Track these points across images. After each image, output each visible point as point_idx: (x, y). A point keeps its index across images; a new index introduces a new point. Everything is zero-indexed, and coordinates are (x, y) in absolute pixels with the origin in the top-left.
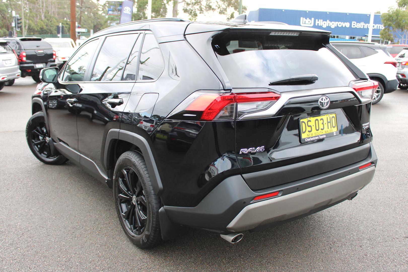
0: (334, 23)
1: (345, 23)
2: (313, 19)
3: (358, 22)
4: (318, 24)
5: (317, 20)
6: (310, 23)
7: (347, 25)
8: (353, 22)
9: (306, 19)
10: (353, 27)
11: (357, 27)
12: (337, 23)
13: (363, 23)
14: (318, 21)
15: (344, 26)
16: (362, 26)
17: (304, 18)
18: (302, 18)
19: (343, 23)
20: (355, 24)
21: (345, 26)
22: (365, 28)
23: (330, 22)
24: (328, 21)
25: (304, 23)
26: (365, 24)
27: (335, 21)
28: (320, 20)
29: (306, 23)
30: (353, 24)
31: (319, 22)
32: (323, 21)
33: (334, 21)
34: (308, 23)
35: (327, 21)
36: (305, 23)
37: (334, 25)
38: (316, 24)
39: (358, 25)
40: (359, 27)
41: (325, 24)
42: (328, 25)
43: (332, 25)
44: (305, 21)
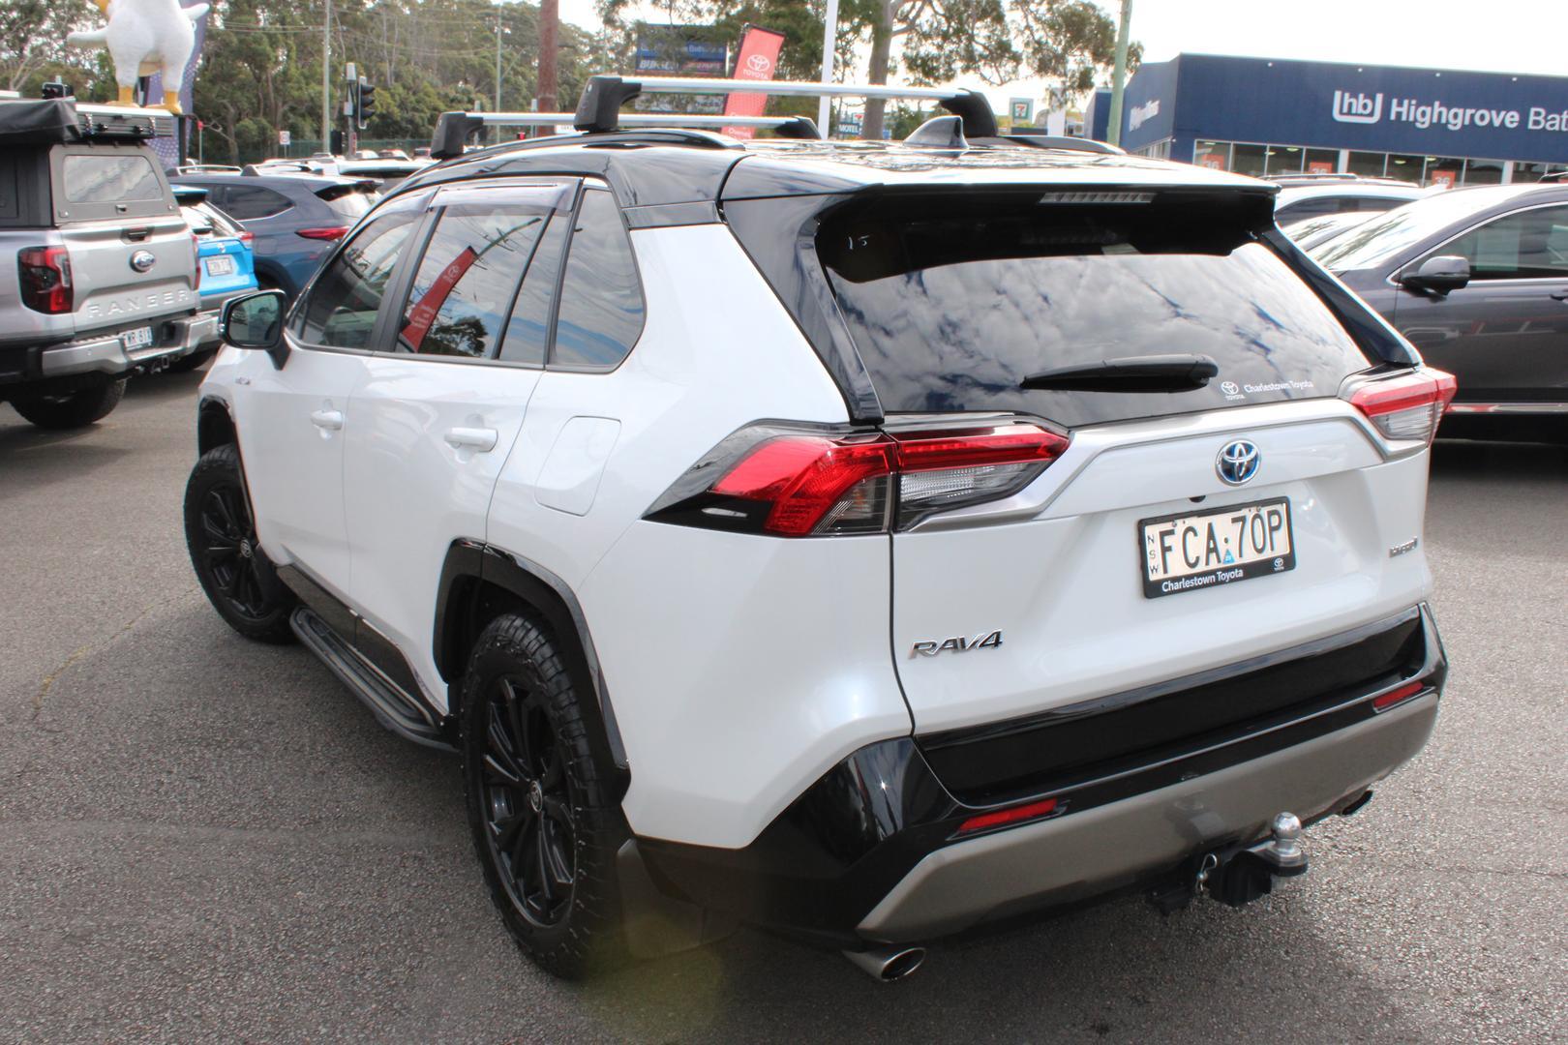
0: (1460, 112)
1: (1503, 113)
2: (1379, 97)
3: (1555, 108)
4: (1399, 114)
5: (1395, 102)
6: (1368, 111)
7: (1511, 119)
8: (1533, 110)
9: (1354, 95)
10: (1531, 126)
11: (1548, 128)
12: (1469, 112)
14: (1400, 104)
15: (1497, 123)
17: (1347, 95)
18: (1338, 94)
19: (1494, 113)
20: (1540, 118)
21: (1503, 122)
23: (1444, 110)
24: (1437, 104)
25: (1345, 110)
27: (1465, 107)
28: (1406, 102)
29: (1354, 111)
30: (1532, 118)
31: (1404, 110)
32: (1418, 106)
33: (1459, 107)
34: (1360, 111)
35: (1431, 105)
36: (1349, 113)
37: (1457, 118)
38: (1393, 117)
39: (1554, 119)
40: (1556, 128)
41: (1423, 114)
42: (1435, 120)
43: (1451, 120)
44: (1350, 105)
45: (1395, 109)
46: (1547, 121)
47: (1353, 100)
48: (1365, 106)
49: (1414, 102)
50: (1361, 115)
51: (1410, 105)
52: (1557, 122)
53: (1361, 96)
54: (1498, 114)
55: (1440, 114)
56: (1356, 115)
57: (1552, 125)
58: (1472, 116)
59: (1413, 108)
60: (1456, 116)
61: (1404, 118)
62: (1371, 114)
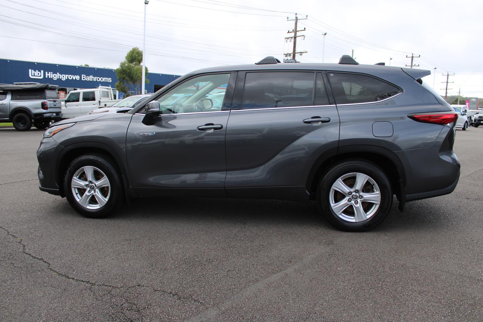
0: (64, 75)
1: (75, 76)
2: (42, 71)
3: (88, 75)
4: (48, 76)
5: (47, 73)
6: (40, 75)
7: (78, 77)
8: (83, 75)
9: (35, 71)
10: (83, 79)
11: (87, 80)
12: (67, 76)
13: (92, 76)
14: (48, 73)
15: (74, 79)
16: (91, 79)
17: (33, 71)
18: (30, 70)
19: (73, 76)
20: (85, 77)
21: (76, 78)
22: (94, 80)
23: (60, 75)
25: (33, 75)
26: (94, 77)
27: (66, 74)
28: (50, 73)
29: (35, 75)
30: (83, 77)
31: (49, 75)
32: (53, 74)
34: (37, 75)
35: (57, 74)
37: (64, 77)
38: (47, 77)
39: (88, 78)
40: (89, 80)
41: (55, 76)
42: (58, 78)
43: (62, 78)
44: (34, 73)
45: (47, 75)
46: (86, 78)
47: (35, 72)
48: (38, 74)
49: (52, 73)
50: (38, 76)
51: (51, 73)
52: (89, 78)
53: (37, 71)
54: (74, 76)
55: (59, 76)
56: (36, 76)
57: (88, 79)
58: (68, 77)
59: (52, 74)
60: (63, 77)
61: (50, 77)
62: (40, 76)
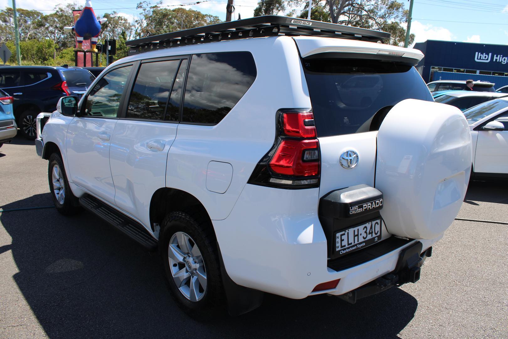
2: (490, 54)
4: (496, 60)
5: (495, 56)
9: (482, 53)
14: (497, 57)
17: (480, 53)
18: (477, 53)
25: (479, 58)
28: (499, 56)
32: (503, 57)
36: (480, 59)
38: (494, 60)
41: (505, 60)
44: (481, 56)
45: (495, 58)
47: (482, 55)
48: (485, 57)
49: (501, 56)
50: (484, 60)
53: (484, 54)
56: (482, 59)
59: (501, 58)
61: (498, 61)
62: (487, 59)
